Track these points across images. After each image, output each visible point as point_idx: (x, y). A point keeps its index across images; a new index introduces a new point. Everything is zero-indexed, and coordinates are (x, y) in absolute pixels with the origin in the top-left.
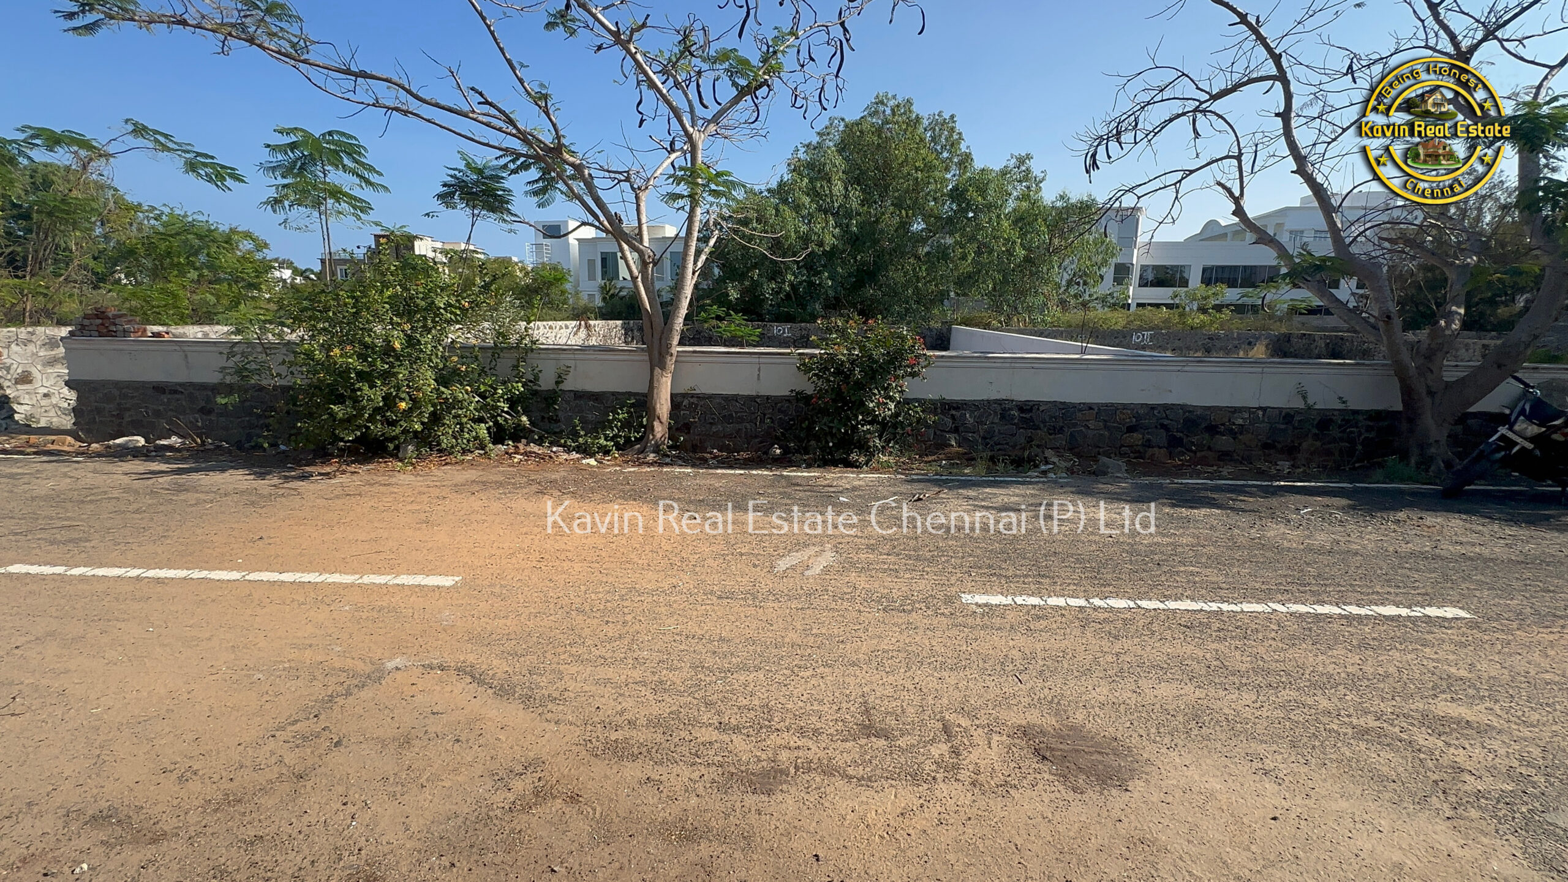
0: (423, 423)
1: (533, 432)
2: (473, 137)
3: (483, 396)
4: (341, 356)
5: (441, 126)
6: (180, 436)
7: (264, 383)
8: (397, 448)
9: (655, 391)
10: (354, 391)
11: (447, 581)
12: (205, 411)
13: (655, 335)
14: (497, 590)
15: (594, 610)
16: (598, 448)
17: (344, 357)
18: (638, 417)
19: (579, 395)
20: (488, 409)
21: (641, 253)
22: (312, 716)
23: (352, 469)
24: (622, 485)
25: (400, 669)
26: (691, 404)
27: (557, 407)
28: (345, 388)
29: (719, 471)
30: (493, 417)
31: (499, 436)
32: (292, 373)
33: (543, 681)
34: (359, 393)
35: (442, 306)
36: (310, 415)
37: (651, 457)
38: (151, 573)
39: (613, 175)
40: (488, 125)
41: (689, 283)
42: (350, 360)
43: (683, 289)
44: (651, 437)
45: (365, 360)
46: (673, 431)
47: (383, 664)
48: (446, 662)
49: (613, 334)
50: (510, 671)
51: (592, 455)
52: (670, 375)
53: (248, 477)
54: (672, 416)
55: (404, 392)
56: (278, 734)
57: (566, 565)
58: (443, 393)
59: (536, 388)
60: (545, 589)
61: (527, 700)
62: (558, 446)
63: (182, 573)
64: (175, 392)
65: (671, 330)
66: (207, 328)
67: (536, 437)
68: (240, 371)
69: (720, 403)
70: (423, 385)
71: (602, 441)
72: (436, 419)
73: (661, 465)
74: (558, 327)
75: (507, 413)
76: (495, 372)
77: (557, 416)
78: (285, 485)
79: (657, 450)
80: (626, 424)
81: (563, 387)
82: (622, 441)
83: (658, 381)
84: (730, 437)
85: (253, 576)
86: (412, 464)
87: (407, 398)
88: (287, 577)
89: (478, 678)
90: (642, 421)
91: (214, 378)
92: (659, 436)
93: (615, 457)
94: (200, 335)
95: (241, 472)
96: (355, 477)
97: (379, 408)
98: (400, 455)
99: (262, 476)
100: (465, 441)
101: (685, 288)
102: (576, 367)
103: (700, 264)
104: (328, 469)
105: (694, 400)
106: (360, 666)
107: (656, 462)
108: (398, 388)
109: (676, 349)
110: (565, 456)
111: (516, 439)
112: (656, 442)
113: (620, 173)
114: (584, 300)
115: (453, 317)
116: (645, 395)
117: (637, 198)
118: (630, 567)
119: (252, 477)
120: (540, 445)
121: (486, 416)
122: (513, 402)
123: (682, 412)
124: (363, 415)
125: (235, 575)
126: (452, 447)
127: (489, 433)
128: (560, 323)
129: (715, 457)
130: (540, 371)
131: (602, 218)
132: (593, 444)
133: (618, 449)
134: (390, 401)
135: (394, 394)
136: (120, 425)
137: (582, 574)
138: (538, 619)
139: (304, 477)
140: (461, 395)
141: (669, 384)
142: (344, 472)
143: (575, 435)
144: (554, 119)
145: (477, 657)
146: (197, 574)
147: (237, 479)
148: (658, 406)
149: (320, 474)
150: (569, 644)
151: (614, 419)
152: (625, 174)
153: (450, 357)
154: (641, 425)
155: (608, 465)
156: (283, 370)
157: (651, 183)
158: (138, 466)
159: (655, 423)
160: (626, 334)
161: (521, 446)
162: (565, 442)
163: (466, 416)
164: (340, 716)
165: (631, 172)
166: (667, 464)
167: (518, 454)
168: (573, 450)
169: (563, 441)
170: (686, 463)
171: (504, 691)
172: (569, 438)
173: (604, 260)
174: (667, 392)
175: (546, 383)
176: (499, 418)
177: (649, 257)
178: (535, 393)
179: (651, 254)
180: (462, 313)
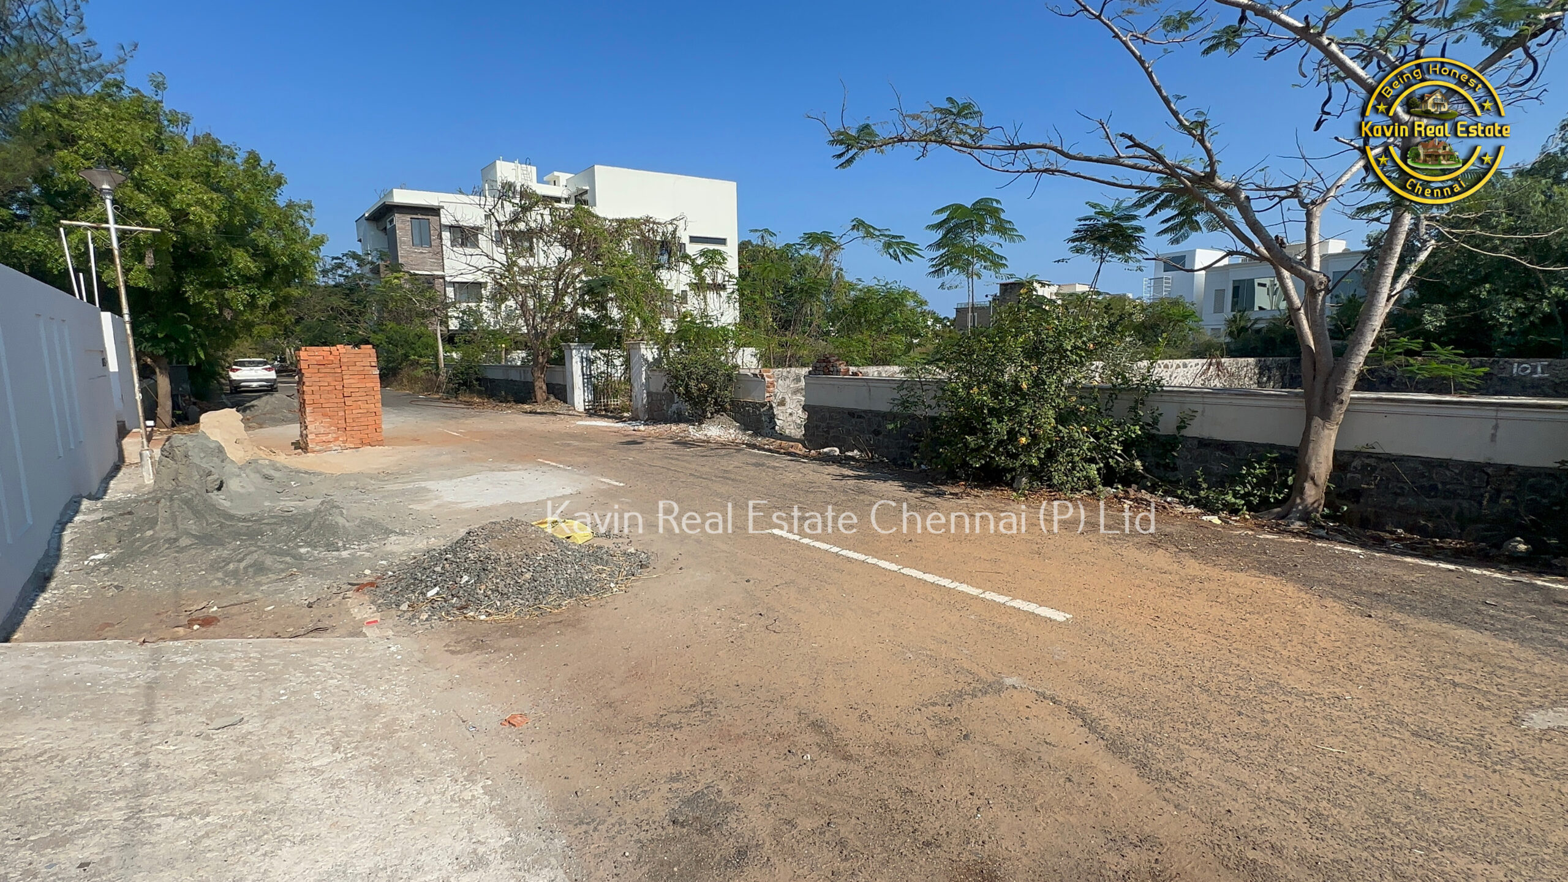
0: (1039, 458)
1: (1146, 478)
2: (1116, 182)
3: (1097, 437)
4: (978, 394)
5: (1085, 178)
6: (860, 450)
7: (918, 413)
8: (1013, 479)
9: (1311, 445)
10: (985, 424)
11: (1059, 616)
12: (877, 433)
13: (1318, 378)
14: (1108, 638)
15: (1222, 693)
16: (1223, 505)
17: (982, 395)
18: (1281, 475)
19: (1204, 443)
20: (1102, 451)
21: (1308, 280)
22: (946, 704)
23: (975, 492)
24: (1257, 553)
25: (1016, 688)
26: (1364, 466)
27: (1175, 454)
28: (978, 422)
29: (1409, 560)
30: (1105, 458)
31: (1109, 477)
32: (939, 406)
33: (1161, 754)
34: (989, 426)
35: (1070, 348)
36: (949, 443)
37: (1297, 525)
38: (844, 552)
39: (1272, 193)
40: (1133, 167)
41: (1379, 312)
42: (985, 398)
43: (1369, 319)
44: (1298, 501)
45: (996, 398)
46: (1332, 498)
47: (1002, 678)
48: (1058, 697)
49: (1243, 373)
50: (1123, 728)
51: (1214, 512)
52: (1336, 428)
53: (901, 488)
54: (1332, 478)
55: (1026, 428)
56: (923, 709)
57: (1186, 632)
58: (1061, 431)
59: (1154, 431)
60: (1160, 652)
61: (1142, 767)
62: (1174, 497)
63: (861, 557)
64: (860, 417)
65: (1344, 372)
66: (881, 368)
67: (1149, 484)
68: (904, 403)
69: (1416, 469)
70: (1045, 423)
71: (1230, 498)
72: (1051, 455)
73: (1313, 537)
74: (1174, 366)
75: (1120, 455)
76: (1110, 413)
77: (1175, 464)
78: (926, 499)
79: (1306, 517)
80: (1264, 482)
81: (1185, 432)
82: (1256, 501)
83: (1317, 433)
84: (1429, 515)
85: (906, 571)
86: (1025, 496)
87: (1028, 434)
88: (929, 578)
89: (1090, 724)
90: (1286, 480)
91: (884, 407)
92: (1310, 500)
93: (1245, 518)
94: (876, 373)
95: (896, 483)
96: (978, 501)
97: (1003, 441)
98: (1015, 485)
99: (910, 488)
100: (1075, 479)
101: (1374, 318)
102: (1203, 412)
103: (1399, 287)
104: (956, 490)
105: (1372, 461)
106: (983, 674)
107: (1303, 532)
108: (1021, 425)
109: (1349, 392)
110: (1181, 509)
111: (1126, 484)
112: (1306, 507)
113: (1285, 189)
114: (1207, 336)
115: (1078, 359)
116: (1296, 450)
117: (1309, 215)
118: (1271, 655)
119: (904, 489)
120: (1152, 493)
121: (1098, 457)
122: (1127, 445)
123: (1349, 475)
124: (989, 446)
125: (893, 567)
126: (1062, 483)
127: (1099, 474)
128: (1178, 361)
129: (1399, 539)
130: (1161, 414)
131: (1257, 244)
132: (1217, 499)
133: (1249, 510)
134: (1013, 435)
135: (1017, 429)
136: (827, 438)
137: (1205, 647)
138: (1153, 683)
139: (940, 494)
140: (1077, 434)
141: (1333, 438)
142: (968, 495)
143: (1195, 487)
144: (1208, 145)
145: (1087, 701)
146: (871, 560)
147: (893, 488)
148: (1313, 464)
149: (951, 494)
150: (1191, 723)
151: (1249, 474)
152: (1292, 189)
153: (1070, 397)
154: (1284, 484)
155: (1236, 527)
156: (933, 403)
157: (1332, 194)
158: (834, 469)
159: (1307, 485)
160: (1261, 374)
161: (1132, 492)
162: (1183, 493)
163: (1078, 455)
164: (967, 713)
165: (1300, 186)
166: (1321, 538)
167: (1128, 499)
168: (1191, 503)
169: (1179, 492)
170: (1352, 541)
171: (1116, 747)
172: (1187, 490)
173: (1236, 290)
174: (1328, 450)
175: (1167, 427)
176: (1110, 460)
177: (1321, 283)
178: (1151, 437)
179: (1324, 279)
180: (1087, 355)
